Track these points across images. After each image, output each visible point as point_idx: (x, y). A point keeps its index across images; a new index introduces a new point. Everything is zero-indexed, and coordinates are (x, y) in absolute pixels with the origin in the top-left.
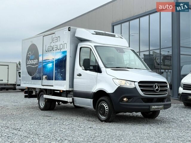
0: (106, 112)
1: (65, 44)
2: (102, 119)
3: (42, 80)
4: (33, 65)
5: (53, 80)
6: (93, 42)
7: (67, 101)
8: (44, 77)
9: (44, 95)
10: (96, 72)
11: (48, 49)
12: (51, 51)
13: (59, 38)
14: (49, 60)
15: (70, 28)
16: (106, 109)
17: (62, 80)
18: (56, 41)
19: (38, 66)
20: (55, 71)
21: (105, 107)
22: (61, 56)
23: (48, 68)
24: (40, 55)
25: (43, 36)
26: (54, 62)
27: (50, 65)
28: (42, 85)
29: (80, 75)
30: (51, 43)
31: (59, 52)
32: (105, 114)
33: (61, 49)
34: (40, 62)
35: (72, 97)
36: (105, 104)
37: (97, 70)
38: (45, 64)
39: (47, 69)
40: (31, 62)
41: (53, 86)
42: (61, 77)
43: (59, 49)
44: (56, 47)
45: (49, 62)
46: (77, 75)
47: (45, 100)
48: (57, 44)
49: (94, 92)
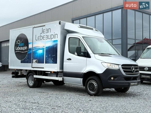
0: (95, 88)
1: (56, 35)
2: (91, 94)
3: (32, 63)
4: (22, 51)
5: (44, 63)
6: (80, 33)
7: (58, 80)
8: (34, 61)
9: (34, 75)
10: (85, 57)
11: (38, 38)
12: (41, 40)
13: (49, 30)
14: (39, 47)
15: (60, 22)
16: (95, 86)
17: (53, 63)
18: (47, 32)
19: (27, 52)
20: (46, 56)
21: (95, 84)
22: (52, 44)
23: (38, 53)
24: (30, 43)
25: (33, 28)
26: (44, 49)
27: (40, 52)
28: (32, 67)
29: (70, 59)
30: (41, 34)
31: (50, 41)
32: (94, 90)
33: (51, 39)
34: (30, 49)
35: (62, 77)
36: (94, 82)
37: (86, 55)
38: (35, 50)
39: (37, 55)
40: (20, 48)
41: (43, 68)
42: (52, 61)
43: (50, 39)
44: (47, 37)
45: (39, 48)
46: (67, 59)
47: (35, 80)
48: (47, 34)
49: (84, 73)
